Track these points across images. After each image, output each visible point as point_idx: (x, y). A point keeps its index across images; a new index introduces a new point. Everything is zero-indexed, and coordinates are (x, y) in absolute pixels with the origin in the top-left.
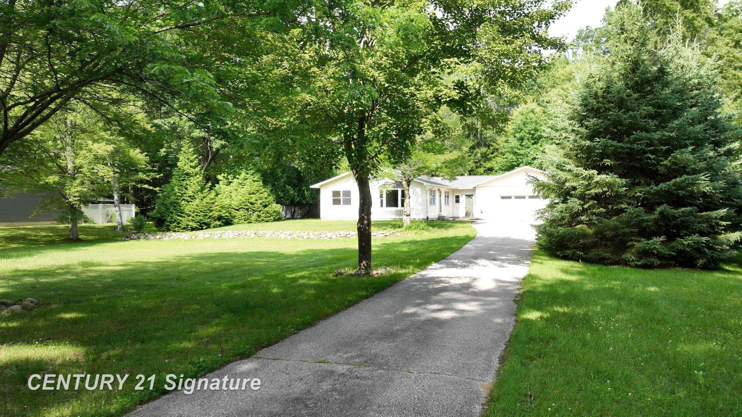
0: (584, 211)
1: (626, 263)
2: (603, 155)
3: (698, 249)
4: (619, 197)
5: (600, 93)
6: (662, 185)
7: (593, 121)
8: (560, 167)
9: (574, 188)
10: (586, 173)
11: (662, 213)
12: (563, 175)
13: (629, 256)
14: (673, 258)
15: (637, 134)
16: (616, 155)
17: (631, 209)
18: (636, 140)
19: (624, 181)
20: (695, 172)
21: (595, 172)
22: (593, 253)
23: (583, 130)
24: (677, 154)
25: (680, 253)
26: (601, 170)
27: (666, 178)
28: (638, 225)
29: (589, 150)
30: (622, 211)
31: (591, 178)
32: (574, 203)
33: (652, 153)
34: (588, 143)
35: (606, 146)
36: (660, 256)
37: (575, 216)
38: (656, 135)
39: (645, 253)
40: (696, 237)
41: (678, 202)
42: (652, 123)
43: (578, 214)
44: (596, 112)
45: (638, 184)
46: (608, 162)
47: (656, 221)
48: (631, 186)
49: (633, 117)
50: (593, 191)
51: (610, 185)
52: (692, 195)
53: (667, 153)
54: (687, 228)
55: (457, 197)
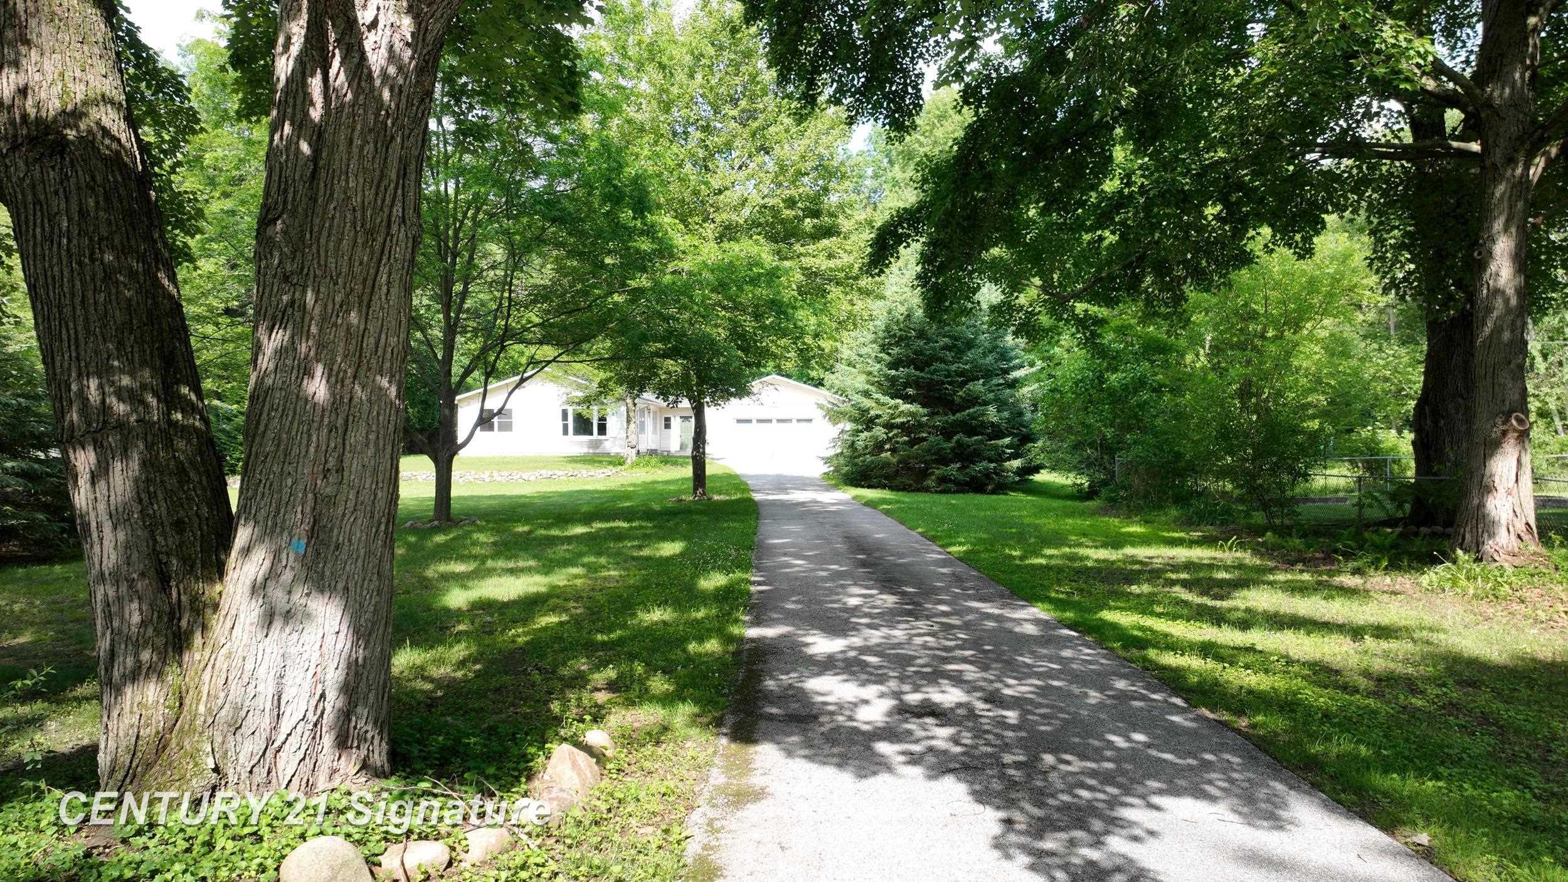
0: (889, 439)
1: (927, 490)
2: (906, 385)
3: (987, 475)
4: (920, 426)
5: (901, 318)
6: (958, 415)
7: (895, 351)
8: (867, 394)
9: (878, 416)
10: (892, 402)
11: (958, 442)
12: (867, 403)
13: (930, 482)
14: (967, 484)
15: (937, 365)
16: (916, 383)
17: (932, 438)
18: (935, 371)
19: (925, 411)
20: (986, 403)
21: (900, 401)
22: (898, 481)
23: (886, 357)
24: (970, 386)
25: (973, 478)
26: (907, 399)
27: (961, 409)
28: (938, 452)
29: (893, 380)
30: (924, 439)
31: (896, 407)
32: (879, 432)
33: (950, 383)
34: (893, 372)
35: (908, 375)
36: (957, 482)
37: (879, 447)
38: (953, 367)
39: (943, 480)
40: (985, 463)
41: (971, 431)
42: (949, 355)
43: (884, 442)
44: (900, 341)
45: (937, 413)
46: (910, 391)
47: (953, 449)
48: (931, 415)
49: (933, 349)
50: (899, 420)
51: (912, 414)
52: (983, 425)
53: (963, 384)
54: (979, 455)
55: (667, 420)
